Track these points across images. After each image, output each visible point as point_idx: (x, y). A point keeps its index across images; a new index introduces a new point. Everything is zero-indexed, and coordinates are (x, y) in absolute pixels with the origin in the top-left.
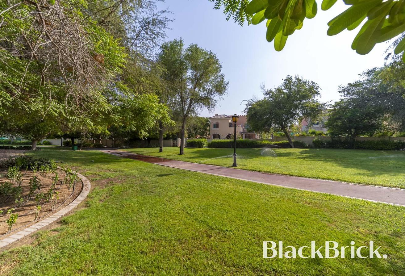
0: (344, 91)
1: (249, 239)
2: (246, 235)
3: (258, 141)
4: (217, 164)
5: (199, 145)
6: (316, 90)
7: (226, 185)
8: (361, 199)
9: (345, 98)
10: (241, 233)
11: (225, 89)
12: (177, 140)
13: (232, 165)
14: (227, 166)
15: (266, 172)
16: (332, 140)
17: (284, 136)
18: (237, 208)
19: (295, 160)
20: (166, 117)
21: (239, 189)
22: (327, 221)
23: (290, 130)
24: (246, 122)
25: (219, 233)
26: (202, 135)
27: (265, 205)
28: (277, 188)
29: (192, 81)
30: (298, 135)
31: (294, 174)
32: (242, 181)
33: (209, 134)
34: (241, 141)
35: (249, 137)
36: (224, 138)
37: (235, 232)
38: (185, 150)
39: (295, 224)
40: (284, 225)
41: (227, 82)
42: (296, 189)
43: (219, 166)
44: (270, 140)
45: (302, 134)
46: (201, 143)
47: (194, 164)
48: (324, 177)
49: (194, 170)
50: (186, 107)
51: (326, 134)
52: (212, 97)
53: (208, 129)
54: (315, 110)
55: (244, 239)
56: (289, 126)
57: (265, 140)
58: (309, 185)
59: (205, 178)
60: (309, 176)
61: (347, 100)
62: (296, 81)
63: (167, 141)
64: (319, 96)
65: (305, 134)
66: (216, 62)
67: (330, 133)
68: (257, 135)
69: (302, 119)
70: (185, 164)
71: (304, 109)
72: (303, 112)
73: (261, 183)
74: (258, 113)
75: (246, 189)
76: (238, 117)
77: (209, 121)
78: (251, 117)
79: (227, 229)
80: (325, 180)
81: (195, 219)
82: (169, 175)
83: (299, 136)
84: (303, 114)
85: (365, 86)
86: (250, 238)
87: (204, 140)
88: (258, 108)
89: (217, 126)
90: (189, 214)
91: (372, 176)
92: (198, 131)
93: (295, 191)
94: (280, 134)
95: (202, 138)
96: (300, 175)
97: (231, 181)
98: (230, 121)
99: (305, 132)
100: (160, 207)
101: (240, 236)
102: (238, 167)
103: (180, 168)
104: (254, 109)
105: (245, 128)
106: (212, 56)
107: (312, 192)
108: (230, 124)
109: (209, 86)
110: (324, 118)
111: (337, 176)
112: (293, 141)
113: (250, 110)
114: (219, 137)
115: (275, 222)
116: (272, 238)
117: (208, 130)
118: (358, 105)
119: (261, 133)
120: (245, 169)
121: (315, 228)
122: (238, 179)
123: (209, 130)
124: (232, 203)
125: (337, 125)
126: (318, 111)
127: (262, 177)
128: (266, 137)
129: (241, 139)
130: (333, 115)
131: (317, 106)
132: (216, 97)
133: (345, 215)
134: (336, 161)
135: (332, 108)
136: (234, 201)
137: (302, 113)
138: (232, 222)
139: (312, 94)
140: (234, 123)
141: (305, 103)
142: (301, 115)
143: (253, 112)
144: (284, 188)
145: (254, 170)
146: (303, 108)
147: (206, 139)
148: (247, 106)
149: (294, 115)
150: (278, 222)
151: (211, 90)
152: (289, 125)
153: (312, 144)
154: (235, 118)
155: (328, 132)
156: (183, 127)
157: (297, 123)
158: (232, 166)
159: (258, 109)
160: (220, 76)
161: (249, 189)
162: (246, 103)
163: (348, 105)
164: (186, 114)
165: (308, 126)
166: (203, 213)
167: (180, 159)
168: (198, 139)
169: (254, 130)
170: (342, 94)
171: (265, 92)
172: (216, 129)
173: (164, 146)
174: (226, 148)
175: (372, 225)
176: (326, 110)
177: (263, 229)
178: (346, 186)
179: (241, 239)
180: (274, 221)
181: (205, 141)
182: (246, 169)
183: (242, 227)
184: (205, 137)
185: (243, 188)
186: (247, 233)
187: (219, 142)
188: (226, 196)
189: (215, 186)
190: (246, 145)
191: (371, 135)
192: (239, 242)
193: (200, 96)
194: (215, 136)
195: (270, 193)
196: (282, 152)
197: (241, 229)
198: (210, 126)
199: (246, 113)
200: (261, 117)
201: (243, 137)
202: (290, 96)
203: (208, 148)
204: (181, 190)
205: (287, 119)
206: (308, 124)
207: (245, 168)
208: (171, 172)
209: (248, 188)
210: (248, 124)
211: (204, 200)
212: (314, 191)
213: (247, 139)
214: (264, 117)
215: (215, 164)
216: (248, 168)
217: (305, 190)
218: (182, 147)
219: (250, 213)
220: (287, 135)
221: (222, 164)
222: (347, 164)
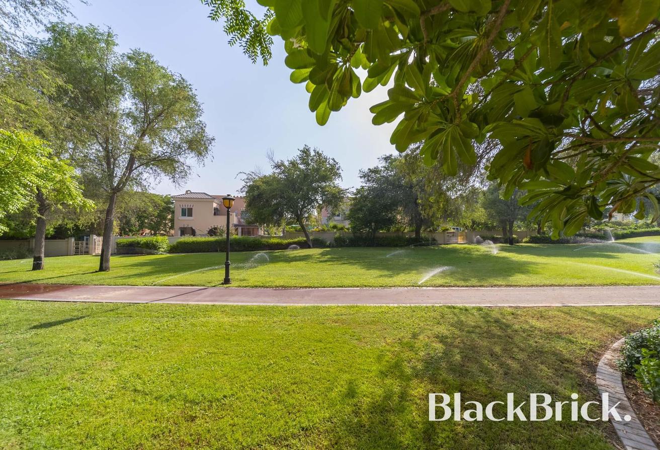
0: (364, 176)
1: (264, 398)
2: (257, 393)
3: (263, 240)
4: (193, 283)
5: (151, 248)
6: (337, 171)
7: (216, 318)
8: (385, 305)
9: (365, 185)
10: (250, 392)
11: (206, 148)
12: (87, 239)
13: (222, 282)
14: (213, 285)
15: (278, 287)
16: (354, 236)
17: (299, 231)
18: (238, 353)
19: (315, 265)
20: (70, 190)
21: (239, 322)
22: (356, 339)
23: (307, 223)
24: (244, 209)
25: (210, 407)
26: (155, 229)
27: (283, 338)
28: (296, 308)
29: (135, 120)
30: (317, 230)
31: (316, 285)
32: (242, 306)
33: (172, 228)
34: (235, 240)
35: (249, 233)
36: (203, 235)
37: (240, 394)
38: (114, 261)
39: (323, 354)
40: (310, 360)
41: (211, 137)
42: (320, 305)
43: (198, 285)
44: (280, 237)
45: (321, 229)
46: (153, 244)
47: (138, 288)
48: (349, 285)
49: (140, 299)
50: (119, 172)
51: (348, 229)
52: (182, 160)
53: (169, 217)
54: (336, 197)
55: (255, 400)
56: (306, 218)
57: (274, 237)
58: (334, 298)
59: (170, 313)
60: (333, 285)
61: (367, 188)
62: (315, 156)
63: (60, 244)
64: (340, 179)
65: (326, 229)
66: (191, 98)
67: (351, 227)
68: (261, 229)
69: (322, 208)
70: (115, 290)
71: (325, 195)
72: (323, 198)
73: (272, 304)
74: (264, 195)
75: (250, 319)
76: (233, 200)
77: (173, 203)
78: (253, 200)
79: (225, 394)
80: (350, 288)
81: (156, 398)
82: (71, 320)
83: (319, 231)
84: (324, 202)
85: (382, 174)
86: (265, 395)
87: (160, 238)
88: (264, 187)
89: (188, 212)
90: (139, 391)
91: (391, 277)
92: (146, 221)
93: (319, 309)
94: (295, 228)
95: (155, 234)
96: (323, 286)
97: (223, 310)
98: (215, 205)
99: (325, 226)
100: (54, 400)
101: (248, 398)
102: (233, 284)
103: (104, 301)
104: (258, 187)
105: (242, 218)
106: (182, 86)
107: (338, 306)
108: (216, 209)
109: (172, 137)
110: (345, 207)
111: (362, 282)
112: (311, 238)
113: (251, 189)
114: (193, 233)
115: (299, 359)
116: (296, 383)
117: (169, 219)
118: (377, 195)
119: (268, 226)
120: (246, 287)
121: (346, 352)
122: (235, 304)
123: (172, 221)
124: (230, 347)
125: (358, 217)
126: (339, 198)
127: (273, 296)
128: (276, 233)
129: (234, 236)
130: (355, 205)
131: (339, 192)
132: (189, 159)
133: (374, 327)
134: (360, 262)
135: (353, 196)
136: (232, 343)
137: (322, 200)
138: (231, 380)
139: (333, 176)
140: (227, 209)
141: (326, 186)
142: (321, 202)
143: (256, 193)
144: (305, 308)
145: (260, 287)
146: (323, 194)
147: (166, 237)
148: (247, 183)
149: (313, 201)
150: (303, 358)
151: (179, 145)
152: (306, 215)
153: (333, 242)
154: (228, 200)
155: (350, 226)
156: (109, 212)
157: (316, 214)
158: (222, 284)
159: (264, 189)
160: (198, 124)
161: (255, 319)
162: (246, 177)
163: (368, 194)
164: (119, 184)
165: (329, 219)
166: (172, 381)
167: (102, 281)
168: (145, 237)
169: (257, 222)
170: (363, 180)
171: (274, 164)
172: (186, 218)
173: (47, 255)
174: (208, 252)
175: (396, 332)
176: (348, 197)
177: (283, 374)
178: (370, 292)
179: (251, 401)
180: (297, 358)
181: (164, 241)
182: (248, 286)
183: (251, 382)
184: (162, 232)
185: (245, 318)
186: (259, 389)
187: (193, 242)
188: (217, 338)
189: (193, 325)
190: (244, 246)
191: (388, 230)
192: (248, 408)
193: (154, 153)
194: (183, 231)
195: (288, 318)
196: (298, 255)
197: (250, 386)
198: (173, 212)
199: (244, 193)
200: (267, 201)
201: (238, 232)
202: (308, 175)
203: (169, 255)
204: (111, 348)
205: (304, 206)
206: (329, 215)
207: (244, 285)
208: (76, 313)
209: (254, 317)
210: (247, 211)
211: (173, 354)
212: (340, 305)
213: (246, 237)
214: (272, 200)
215: (188, 283)
216: (250, 284)
217: (330, 305)
218: (107, 256)
219: (261, 357)
220: (303, 230)
221: (202, 283)
222: (370, 266)
